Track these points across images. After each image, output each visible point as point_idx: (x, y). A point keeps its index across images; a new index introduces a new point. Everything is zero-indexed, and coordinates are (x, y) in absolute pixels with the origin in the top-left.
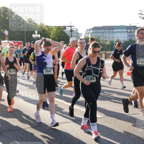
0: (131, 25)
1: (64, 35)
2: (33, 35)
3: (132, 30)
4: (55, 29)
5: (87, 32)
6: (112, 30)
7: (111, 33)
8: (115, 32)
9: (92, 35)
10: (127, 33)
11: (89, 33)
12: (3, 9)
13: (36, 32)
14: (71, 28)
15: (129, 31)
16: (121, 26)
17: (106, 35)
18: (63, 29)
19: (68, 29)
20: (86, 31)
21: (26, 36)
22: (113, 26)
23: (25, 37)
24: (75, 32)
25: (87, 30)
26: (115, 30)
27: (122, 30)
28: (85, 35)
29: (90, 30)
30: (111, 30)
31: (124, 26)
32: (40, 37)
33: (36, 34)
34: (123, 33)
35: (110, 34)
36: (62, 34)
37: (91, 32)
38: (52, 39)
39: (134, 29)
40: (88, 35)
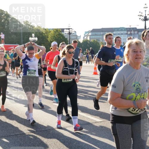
0: (131, 27)
1: (62, 38)
2: (30, 38)
3: (132, 32)
4: (52, 32)
5: (86, 35)
6: (112, 32)
8: (115, 34)
9: (91, 37)
10: (126, 35)
11: (87, 36)
13: (33, 35)
14: (69, 30)
15: (129, 33)
16: (120, 28)
18: (60, 32)
19: (66, 31)
21: (23, 39)
22: (112, 28)
23: (22, 41)
24: (73, 34)
25: (86, 32)
27: (122, 32)
28: (84, 37)
29: (89, 32)
30: (110, 32)
31: (123, 28)
32: (37, 40)
33: (33, 37)
34: (122, 35)
36: (60, 37)
37: (90, 34)
38: (50, 42)
39: (134, 31)
40: (87, 38)
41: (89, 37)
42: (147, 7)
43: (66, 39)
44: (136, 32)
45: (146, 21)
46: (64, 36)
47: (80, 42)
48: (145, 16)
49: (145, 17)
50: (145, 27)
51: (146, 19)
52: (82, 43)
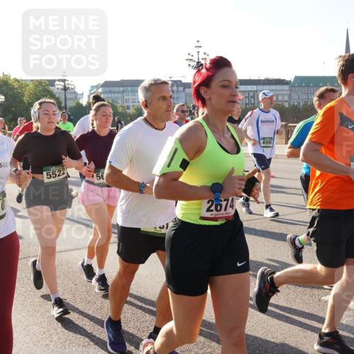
1: (49, 96)
5: (92, 91)
14: (64, 83)
17: (127, 97)
20: (90, 88)
24: (71, 91)
25: (93, 87)
28: (89, 96)
29: (97, 87)
38: (27, 103)
39: (178, 86)
42: (200, 47)
43: (58, 98)
44: (181, 89)
46: (53, 94)
47: (82, 105)
48: (197, 61)
49: (198, 63)
52: (86, 106)
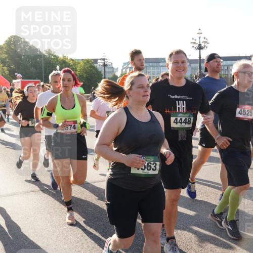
1: (94, 71)
5: (124, 67)
6: (157, 64)
7: (156, 68)
8: (161, 66)
11: (126, 68)
12: (14, 39)
13: (58, 67)
17: (149, 71)
18: (93, 63)
19: (100, 63)
20: (123, 65)
22: (158, 59)
23: (43, 75)
24: (109, 66)
25: (125, 64)
26: (161, 64)
28: (122, 70)
30: (155, 64)
33: (58, 70)
35: (154, 69)
36: (92, 70)
37: (130, 66)
40: (126, 70)
41: (128, 69)
42: (201, 33)
43: (100, 72)
45: (201, 50)
46: (97, 69)
47: (117, 76)
48: (199, 43)
49: (200, 45)
50: (200, 57)
51: (200, 48)
